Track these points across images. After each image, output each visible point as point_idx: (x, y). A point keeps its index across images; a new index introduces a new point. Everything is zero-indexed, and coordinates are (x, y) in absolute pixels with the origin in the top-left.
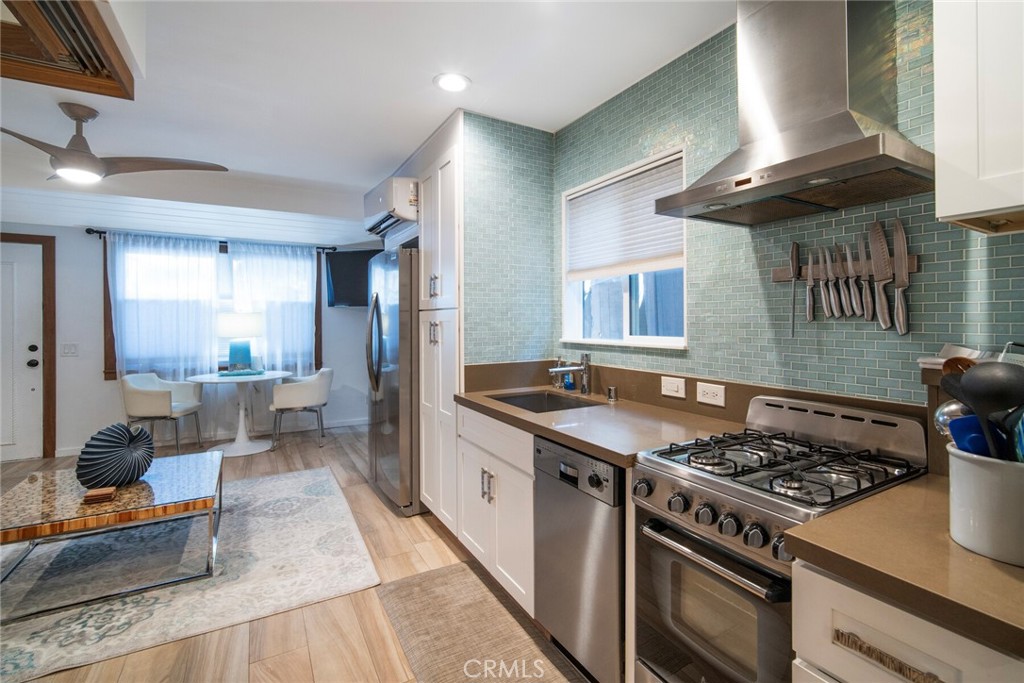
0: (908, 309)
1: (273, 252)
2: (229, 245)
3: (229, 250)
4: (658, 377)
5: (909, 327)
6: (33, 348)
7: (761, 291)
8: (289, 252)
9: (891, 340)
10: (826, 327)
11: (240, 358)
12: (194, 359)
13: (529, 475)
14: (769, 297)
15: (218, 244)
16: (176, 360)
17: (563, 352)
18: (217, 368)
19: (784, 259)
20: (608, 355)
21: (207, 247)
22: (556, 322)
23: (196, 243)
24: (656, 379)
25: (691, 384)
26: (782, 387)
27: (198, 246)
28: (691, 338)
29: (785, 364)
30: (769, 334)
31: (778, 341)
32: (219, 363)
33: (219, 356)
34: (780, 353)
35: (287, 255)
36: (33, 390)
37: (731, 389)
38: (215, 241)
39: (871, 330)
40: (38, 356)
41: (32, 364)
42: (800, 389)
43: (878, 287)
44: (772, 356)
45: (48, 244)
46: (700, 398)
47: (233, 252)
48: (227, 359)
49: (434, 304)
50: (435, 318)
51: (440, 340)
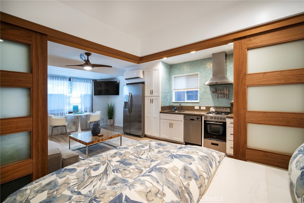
0: (228, 96)
1: (82, 81)
2: (71, 79)
3: (71, 80)
4: (194, 106)
5: (228, 98)
7: (211, 94)
8: (86, 81)
9: (226, 100)
10: (219, 99)
11: (76, 109)
12: (63, 110)
13: (183, 121)
14: (212, 95)
15: (69, 79)
16: (58, 110)
17: (173, 104)
18: (68, 113)
19: (214, 90)
20: (183, 104)
21: (66, 79)
22: (171, 98)
23: (63, 78)
24: (194, 107)
25: (200, 107)
26: (213, 106)
28: (200, 100)
29: (214, 103)
30: (212, 100)
31: (213, 100)
32: (68, 111)
33: (69, 109)
34: (213, 102)
35: (85, 82)
37: (207, 107)
38: (68, 78)
39: (224, 99)
42: (216, 106)
43: (225, 94)
44: (212, 102)
46: (201, 109)
47: (72, 81)
48: (72, 110)
49: (151, 95)
50: (152, 98)
51: (153, 102)
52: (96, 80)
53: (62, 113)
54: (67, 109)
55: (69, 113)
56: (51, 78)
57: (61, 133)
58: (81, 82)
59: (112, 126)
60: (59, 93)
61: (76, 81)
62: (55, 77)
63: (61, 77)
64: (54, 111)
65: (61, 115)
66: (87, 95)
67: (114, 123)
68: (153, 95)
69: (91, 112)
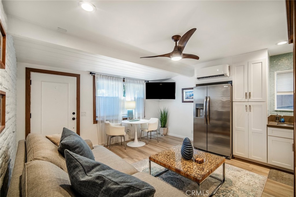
2: (125, 80)
6: (74, 113)
8: (139, 82)
12: (118, 115)
16: (113, 116)
17: (275, 113)
18: (122, 119)
21: (120, 80)
23: (117, 78)
27: (118, 79)
32: (122, 117)
33: (123, 115)
36: (74, 128)
38: (122, 78)
40: (75, 116)
41: (74, 119)
45: (78, 76)
47: (126, 82)
48: (126, 116)
49: (247, 100)
50: (248, 104)
51: (252, 110)
52: (148, 81)
53: (117, 120)
54: (121, 115)
55: (124, 119)
56: (106, 78)
57: (115, 143)
58: (134, 83)
59: (165, 135)
60: (114, 96)
61: (129, 82)
62: (110, 76)
63: (116, 77)
64: (109, 116)
65: (116, 122)
66: (140, 98)
67: (167, 132)
68: (250, 100)
69: (143, 119)
